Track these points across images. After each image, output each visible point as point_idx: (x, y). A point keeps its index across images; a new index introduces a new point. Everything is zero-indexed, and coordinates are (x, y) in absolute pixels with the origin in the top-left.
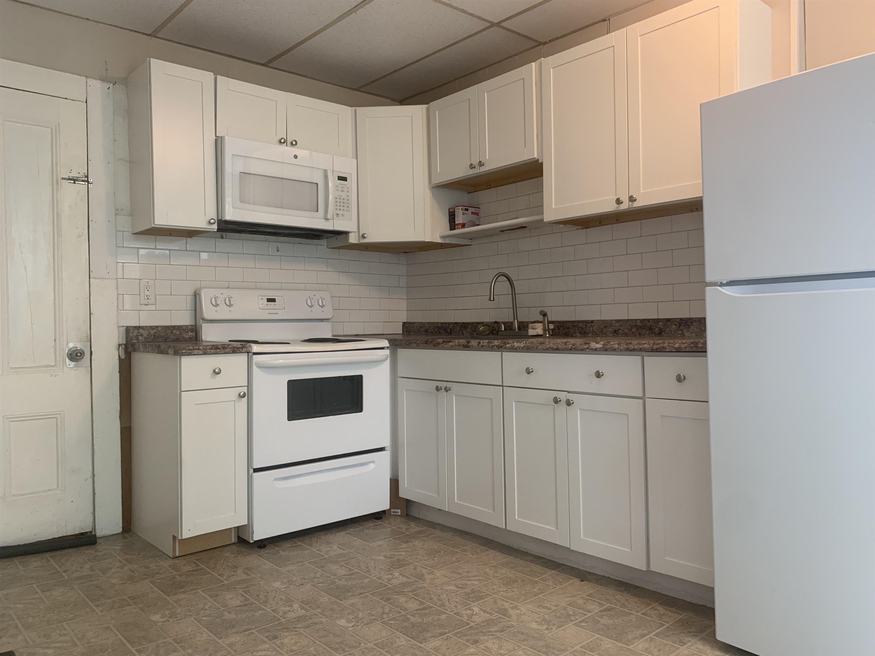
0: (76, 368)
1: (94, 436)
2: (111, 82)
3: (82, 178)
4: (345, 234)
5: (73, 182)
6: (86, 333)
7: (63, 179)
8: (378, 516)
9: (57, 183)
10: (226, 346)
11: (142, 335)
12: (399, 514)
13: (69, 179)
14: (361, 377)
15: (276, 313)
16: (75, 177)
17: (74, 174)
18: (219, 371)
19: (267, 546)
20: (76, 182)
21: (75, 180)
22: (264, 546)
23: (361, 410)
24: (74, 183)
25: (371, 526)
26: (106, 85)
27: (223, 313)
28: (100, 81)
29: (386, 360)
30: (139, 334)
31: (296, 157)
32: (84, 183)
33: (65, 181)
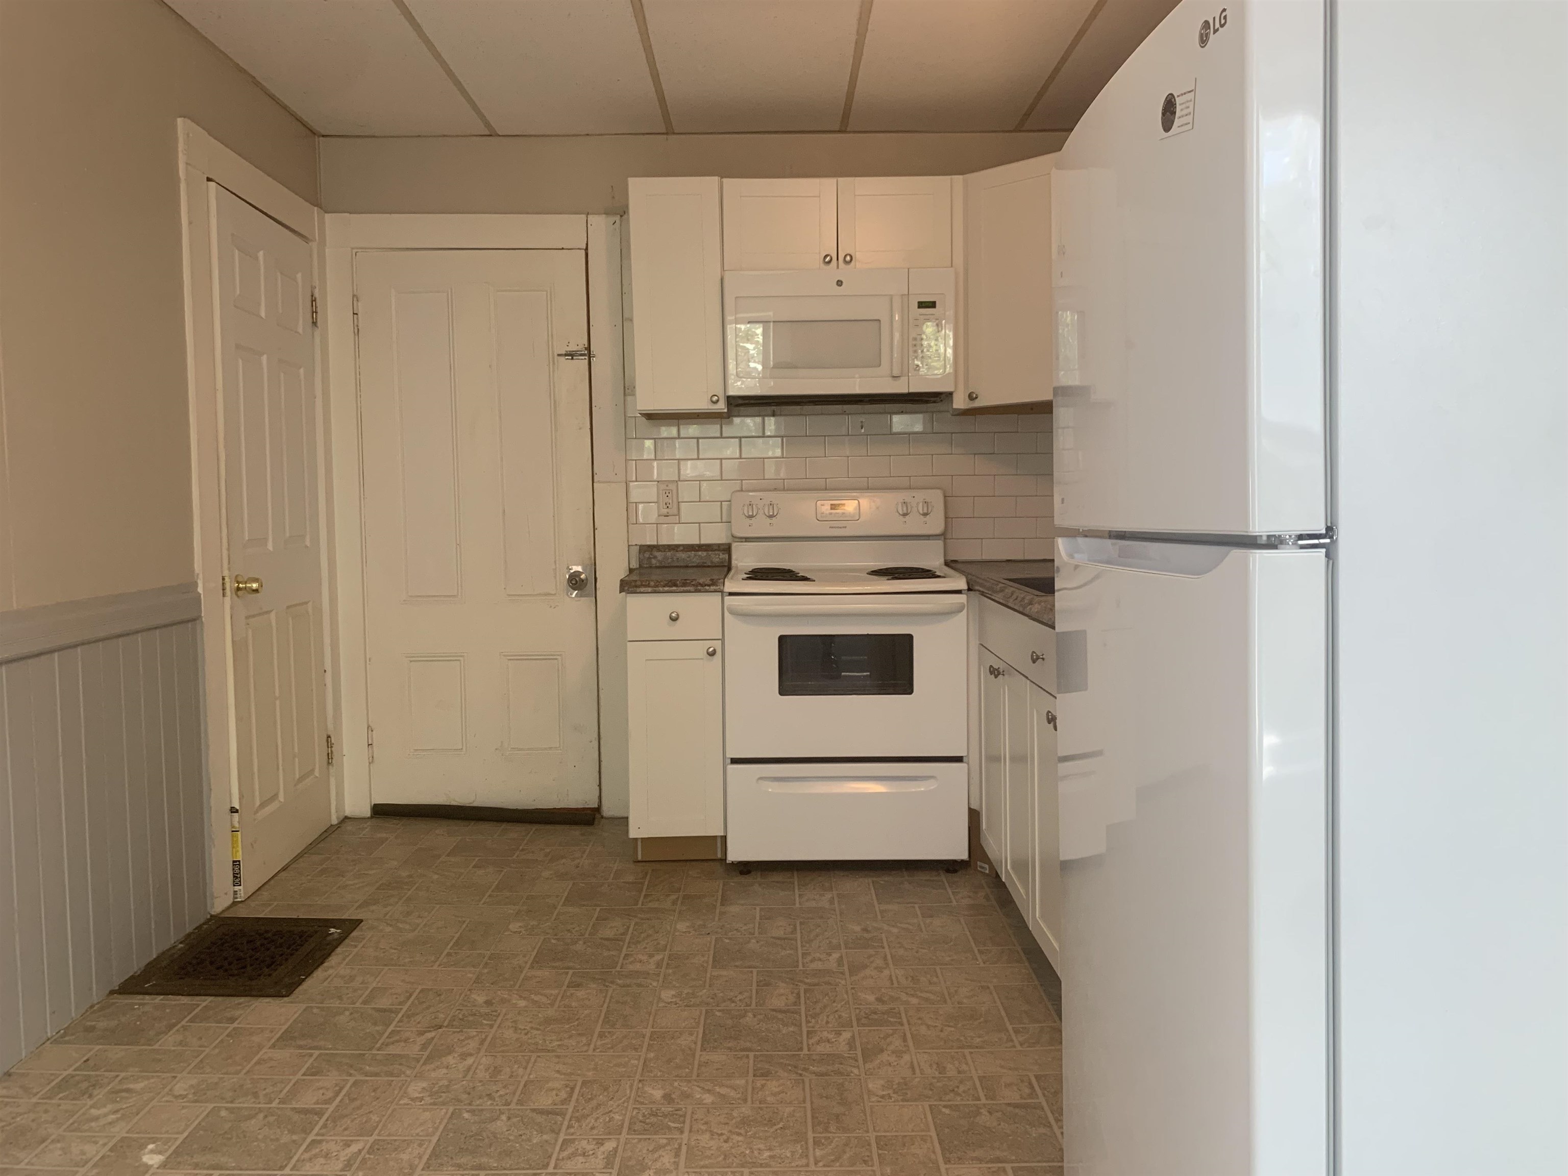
0: (579, 598)
1: (600, 686)
2: (617, 214)
3: (581, 351)
4: (947, 396)
5: (570, 357)
6: (589, 553)
7: (559, 355)
8: (950, 867)
9: (554, 361)
10: (688, 581)
11: (655, 557)
12: (987, 872)
13: (566, 355)
14: (910, 638)
15: (844, 527)
16: (573, 351)
17: (573, 348)
18: (677, 616)
19: (753, 873)
20: (574, 358)
21: (571, 355)
22: (748, 872)
23: (911, 692)
24: (572, 359)
25: (922, 880)
26: (612, 219)
27: (761, 527)
28: (604, 216)
29: (960, 611)
30: (651, 556)
31: (839, 283)
32: (583, 357)
33: (563, 358)
